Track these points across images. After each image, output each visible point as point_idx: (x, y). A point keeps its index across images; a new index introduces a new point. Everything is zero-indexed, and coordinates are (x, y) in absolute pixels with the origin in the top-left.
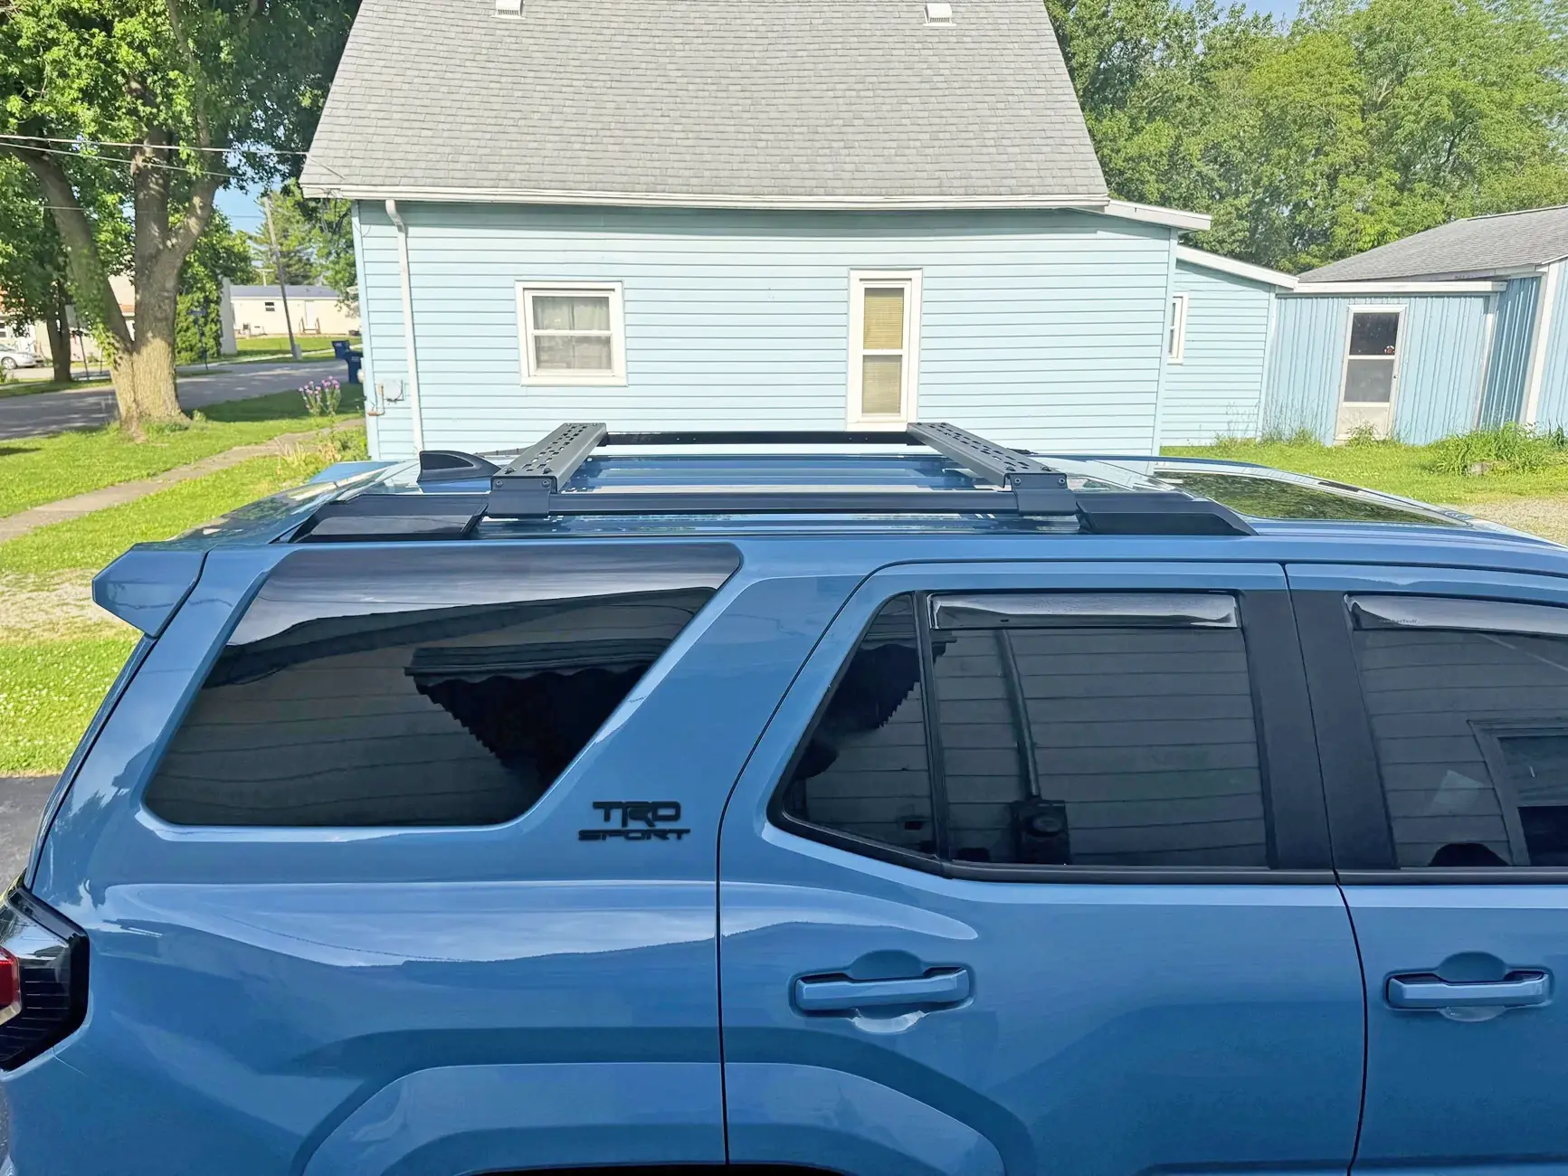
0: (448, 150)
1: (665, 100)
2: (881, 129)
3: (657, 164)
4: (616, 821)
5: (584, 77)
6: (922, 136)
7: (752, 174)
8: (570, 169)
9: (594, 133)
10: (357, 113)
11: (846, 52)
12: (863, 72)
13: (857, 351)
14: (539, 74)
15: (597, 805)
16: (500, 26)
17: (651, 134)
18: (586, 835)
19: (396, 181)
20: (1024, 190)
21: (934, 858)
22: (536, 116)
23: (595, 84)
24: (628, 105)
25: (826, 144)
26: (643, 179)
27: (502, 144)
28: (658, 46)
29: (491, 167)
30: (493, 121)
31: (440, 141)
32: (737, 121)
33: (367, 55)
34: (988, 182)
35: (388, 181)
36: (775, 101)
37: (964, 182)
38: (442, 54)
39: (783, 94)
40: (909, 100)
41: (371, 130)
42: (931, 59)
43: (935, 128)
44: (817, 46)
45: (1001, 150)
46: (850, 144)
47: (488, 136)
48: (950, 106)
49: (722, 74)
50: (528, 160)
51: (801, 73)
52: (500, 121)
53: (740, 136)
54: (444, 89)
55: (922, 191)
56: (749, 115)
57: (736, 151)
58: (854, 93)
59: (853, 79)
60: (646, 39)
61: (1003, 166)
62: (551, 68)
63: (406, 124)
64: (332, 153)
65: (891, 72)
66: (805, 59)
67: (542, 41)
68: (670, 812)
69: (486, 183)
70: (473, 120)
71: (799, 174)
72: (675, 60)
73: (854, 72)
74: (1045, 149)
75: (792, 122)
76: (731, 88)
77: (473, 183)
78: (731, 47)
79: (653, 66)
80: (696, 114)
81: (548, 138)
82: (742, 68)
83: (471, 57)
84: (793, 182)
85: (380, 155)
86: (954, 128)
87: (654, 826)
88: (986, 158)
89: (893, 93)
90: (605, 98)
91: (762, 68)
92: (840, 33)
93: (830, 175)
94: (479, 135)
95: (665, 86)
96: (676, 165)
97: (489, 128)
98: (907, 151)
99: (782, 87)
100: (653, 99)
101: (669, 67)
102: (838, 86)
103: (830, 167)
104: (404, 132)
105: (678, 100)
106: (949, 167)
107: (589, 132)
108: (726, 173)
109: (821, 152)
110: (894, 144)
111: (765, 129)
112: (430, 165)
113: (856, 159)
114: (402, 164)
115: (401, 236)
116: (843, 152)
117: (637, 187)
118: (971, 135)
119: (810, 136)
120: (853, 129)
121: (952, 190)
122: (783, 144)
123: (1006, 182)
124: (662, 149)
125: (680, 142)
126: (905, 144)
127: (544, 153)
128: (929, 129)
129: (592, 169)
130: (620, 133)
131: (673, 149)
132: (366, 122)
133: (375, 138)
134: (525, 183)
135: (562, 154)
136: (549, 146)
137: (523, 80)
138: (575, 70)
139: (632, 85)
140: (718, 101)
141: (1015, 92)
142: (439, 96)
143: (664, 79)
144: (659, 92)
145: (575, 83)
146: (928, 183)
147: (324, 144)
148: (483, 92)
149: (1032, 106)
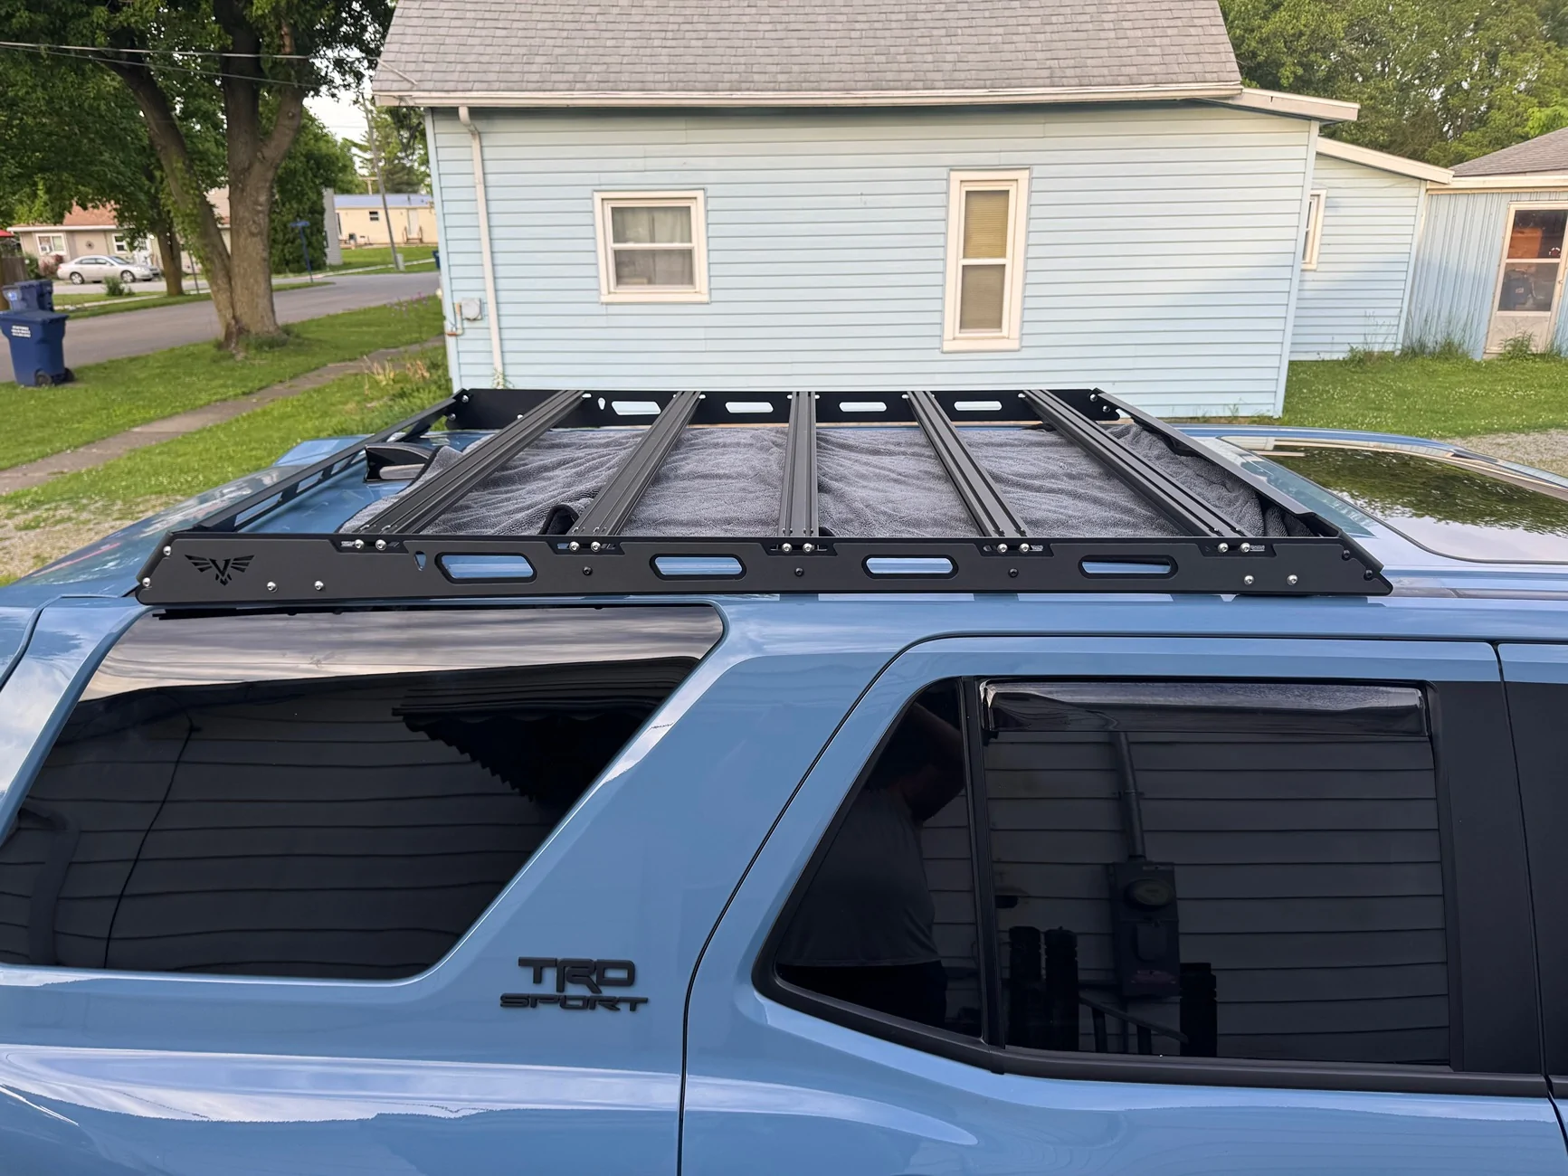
0: (523, 51)
2: (987, 14)
3: (742, 60)
4: (549, 985)
6: (1032, 20)
7: (844, 68)
8: (649, 67)
9: (676, 27)
13: (955, 262)
15: (524, 962)
17: (737, 27)
18: (510, 1001)
19: (469, 86)
20: (1145, 79)
21: (978, 1043)
22: (615, 10)
25: (926, 32)
26: (727, 77)
27: (579, 42)
29: (568, 68)
30: (570, 18)
31: (514, 41)
32: (830, 9)
34: (1105, 71)
35: (460, 86)
37: (1078, 71)
41: (443, 31)
45: (1121, 33)
46: (952, 31)
47: (565, 34)
50: (607, 59)
52: (577, 17)
53: (833, 26)
55: (1030, 82)
57: (827, 42)
61: (1123, 52)
63: (479, 24)
64: (404, 58)
68: (622, 974)
69: (561, 86)
70: (550, 17)
71: (895, 67)
74: (1170, 32)
75: (890, 9)
77: (549, 86)
81: (628, 35)
84: (890, 76)
85: (451, 58)
86: (1069, 10)
87: (601, 992)
88: (1104, 44)
93: (931, 67)
94: (554, 34)
96: (763, 60)
97: (567, 26)
98: (1015, 38)
103: (930, 58)
104: (477, 32)
106: (1061, 54)
107: (671, 27)
108: (816, 68)
109: (921, 41)
110: (1001, 30)
111: (860, 18)
112: (504, 68)
113: (959, 48)
114: (475, 67)
115: (476, 144)
116: (944, 40)
117: (721, 86)
118: (1087, 18)
119: (909, 24)
120: (955, 15)
121: (1065, 81)
122: (879, 33)
123: (1126, 70)
124: (747, 43)
125: (767, 35)
126: (1014, 30)
127: (622, 51)
128: (1041, 12)
129: (673, 67)
130: (703, 27)
131: (761, 43)
132: (438, 22)
133: (448, 40)
134: (604, 84)
135: (642, 51)
136: (628, 43)
146: (1037, 73)
147: (395, 47)
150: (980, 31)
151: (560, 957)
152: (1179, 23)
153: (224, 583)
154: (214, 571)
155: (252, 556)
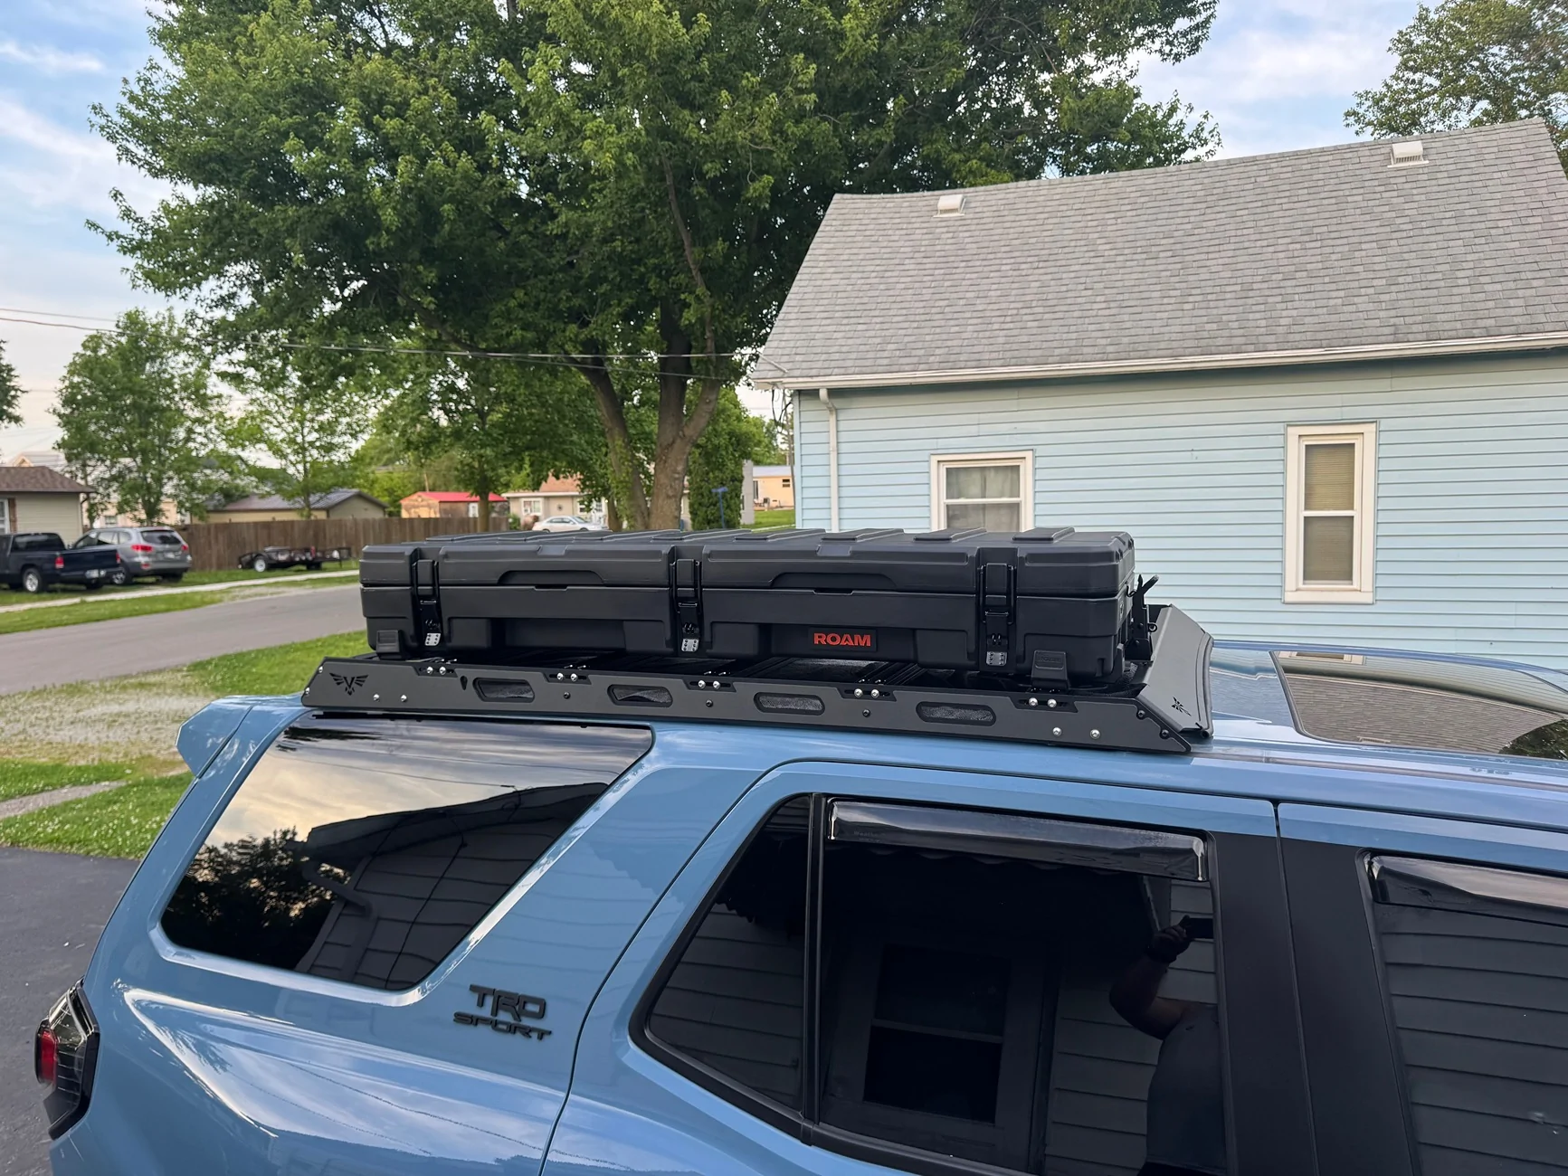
0: (878, 340)
1: (1092, 273)
2: (1327, 280)
3: (1074, 336)
4: (486, 1012)
5: (1012, 261)
6: (1375, 282)
7: (1174, 336)
8: (986, 348)
9: (1015, 312)
10: (804, 316)
11: (1291, 206)
12: (1311, 224)
13: (1295, 514)
14: (970, 264)
15: (473, 988)
16: (939, 224)
17: (1072, 308)
19: (829, 371)
20: (1504, 330)
22: (962, 302)
23: (1023, 266)
24: (1052, 283)
25: (1261, 300)
26: (1057, 352)
27: (927, 331)
28: (1090, 224)
29: (914, 353)
30: (922, 311)
31: (872, 333)
32: (1163, 286)
33: (821, 264)
34: (1458, 325)
35: (823, 372)
36: (1208, 263)
37: (1426, 327)
38: (885, 256)
39: (1217, 255)
40: (1364, 246)
41: (814, 329)
42: (1395, 200)
43: (1394, 273)
44: (1260, 204)
45: (1477, 288)
46: (1289, 298)
47: (915, 325)
48: (1414, 248)
49: (1152, 242)
50: (949, 343)
51: (1239, 233)
52: (927, 310)
53: (1166, 301)
54: (882, 287)
55: (1370, 340)
56: (1177, 279)
57: (1159, 315)
58: (1298, 246)
59: (1299, 232)
60: (1079, 218)
61: (1479, 306)
62: (981, 257)
63: (845, 321)
64: (780, 352)
65: (1344, 220)
66: (1245, 218)
67: (977, 233)
68: (537, 1009)
69: (907, 368)
70: (904, 312)
71: (1226, 333)
72: (1107, 234)
73: (1301, 225)
74: (1535, 283)
75: (1225, 282)
76: (1162, 255)
77: (895, 368)
78: (1166, 215)
79: (1083, 243)
80: (1120, 284)
81: (970, 321)
82: (1176, 234)
83: (910, 255)
84: (1220, 341)
85: (819, 350)
86: (1417, 270)
87: (521, 1021)
88: (1458, 299)
89: (1345, 241)
90: (1030, 278)
91: (1196, 231)
92: (1287, 187)
93: (1263, 330)
94: (906, 325)
95: (1092, 260)
96: (1094, 334)
97: (918, 318)
98: (1356, 300)
99: (1217, 248)
100: (1079, 274)
101: (1099, 241)
102: (1280, 241)
103: (1263, 323)
104: (843, 328)
105: (1104, 272)
106: (1407, 312)
107: (1010, 312)
108: (1146, 338)
109: (1254, 308)
110: (1342, 294)
111: (1194, 292)
112: (860, 355)
113: (1294, 313)
114: (837, 356)
115: (833, 419)
116: (1279, 306)
117: (1051, 359)
118: (1439, 276)
119: (1243, 294)
120: (1293, 283)
121: (1411, 337)
122: (1212, 305)
123: (1481, 323)
124: (1080, 321)
125: (1100, 313)
126: (1356, 292)
127: (964, 335)
128: (1387, 274)
129: (1008, 346)
130: (1041, 310)
131: (1092, 320)
132: (811, 322)
133: (818, 336)
134: (945, 364)
135: (981, 335)
136: (970, 328)
137: (954, 271)
138: (1005, 255)
139: (1059, 263)
140: (1146, 269)
141: (1500, 224)
142: (877, 293)
143: (1092, 254)
144: (1085, 267)
145: (1004, 268)
146: (1381, 331)
147: (775, 344)
148: (917, 285)
149: (1523, 237)
150: (1317, 295)
152: (1547, 274)
153: (350, 693)
154: (345, 685)
155: (366, 677)
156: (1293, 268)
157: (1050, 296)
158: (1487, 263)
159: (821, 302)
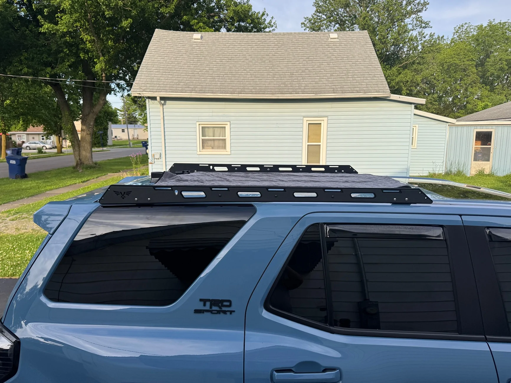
0: (177, 81)
1: (245, 65)
2: (314, 73)
3: (242, 85)
4: (208, 307)
5: (220, 58)
6: (327, 75)
7: (272, 88)
8: (214, 87)
9: (222, 76)
10: (149, 70)
11: (303, 49)
12: (309, 55)
13: (305, 144)
14: (206, 58)
15: (201, 300)
16: (194, 43)
18: (197, 311)
19: (160, 91)
20: (361, 91)
21: (327, 325)
22: (205, 71)
23: (223, 61)
24: (233, 67)
25: (296, 78)
26: (237, 90)
27: (194, 79)
28: (243, 49)
29: (190, 86)
30: (191, 72)
31: (174, 79)
32: (268, 71)
33: (153, 53)
34: (350, 89)
35: (158, 91)
36: (280, 65)
37: (341, 89)
38: (176, 52)
39: (283, 63)
40: (323, 64)
41: (153, 75)
42: (331, 51)
43: (332, 72)
44: (294, 48)
45: (354, 79)
46: (304, 78)
47: (189, 77)
48: (337, 65)
49: (263, 57)
50: (202, 84)
51: (288, 56)
52: (193, 72)
53: (269, 76)
54: (176, 63)
55: (327, 92)
56: (271, 69)
57: (267, 81)
58: (305, 62)
59: (305, 58)
60: (240, 47)
61: (355, 84)
62: (209, 56)
63: (164, 73)
64: (141, 82)
65: (317, 55)
66: (290, 52)
67: (207, 48)
68: (228, 304)
69: (188, 91)
70: (185, 72)
72: (249, 53)
73: (306, 55)
74: (368, 78)
75: (286, 71)
76: (266, 61)
77: (184, 91)
78: (266, 48)
79: (241, 55)
80: (254, 69)
81: (208, 77)
82: (270, 55)
83: (185, 53)
84: (286, 90)
85: (155, 83)
86: (338, 72)
87: (222, 309)
88: (349, 81)
89: (318, 62)
90: (226, 65)
91: (276, 55)
92: (302, 43)
93: (297, 87)
94: (186, 77)
95: (245, 61)
96: (248, 85)
97: (190, 75)
98: (322, 80)
99: (282, 61)
100: (241, 65)
101: (247, 55)
102: (300, 60)
103: (297, 85)
104: (163, 76)
105: (249, 65)
106: (336, 84)
107: (221, 76)
108: (264, 88)
109: (295, 80)
110: (318, 78)
111: (277, 74)
112: (171, 86)
113: (306, 83)
114: (162, 85)
115: (161, 108)
116: (301, 80)
117: (235, 92)
118: (344, 74)
119: (291, 76)
120: (305, 73)
121: (337, 92)
122: (282, 78)
123: (355, 89)
124: (243, 80)
125: (249, 78)
126: (322, 77)
127: (206, 82)
128: (330, 72)
129: (221, 87)
130: (230, 76)
131: (247, 80)
132: (152, 73)
133: (154, 78)
134: (200, 91)
135: (212, 82)
136: (208, 80)
137: (201, 60)
138: (217, 56)
139: (235, 61)
140: (262, 65)
141: (359, 60)
142: (175, 65)
143: (245, 59)
144: (243, 63)
145: (217, 60)
146: (329, 89)
147: (139, 79)
148: (188, 63)
149: (364, 65)
150: (312, 78)
151: (211, 299)
152: (371, 76)
153: (123, 198)
154: (121, 195)
155: (131, 192)
156: (304, 69)
157: (233, 71)
158: (356, 72)
159: (154, 66)
